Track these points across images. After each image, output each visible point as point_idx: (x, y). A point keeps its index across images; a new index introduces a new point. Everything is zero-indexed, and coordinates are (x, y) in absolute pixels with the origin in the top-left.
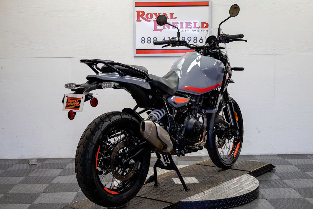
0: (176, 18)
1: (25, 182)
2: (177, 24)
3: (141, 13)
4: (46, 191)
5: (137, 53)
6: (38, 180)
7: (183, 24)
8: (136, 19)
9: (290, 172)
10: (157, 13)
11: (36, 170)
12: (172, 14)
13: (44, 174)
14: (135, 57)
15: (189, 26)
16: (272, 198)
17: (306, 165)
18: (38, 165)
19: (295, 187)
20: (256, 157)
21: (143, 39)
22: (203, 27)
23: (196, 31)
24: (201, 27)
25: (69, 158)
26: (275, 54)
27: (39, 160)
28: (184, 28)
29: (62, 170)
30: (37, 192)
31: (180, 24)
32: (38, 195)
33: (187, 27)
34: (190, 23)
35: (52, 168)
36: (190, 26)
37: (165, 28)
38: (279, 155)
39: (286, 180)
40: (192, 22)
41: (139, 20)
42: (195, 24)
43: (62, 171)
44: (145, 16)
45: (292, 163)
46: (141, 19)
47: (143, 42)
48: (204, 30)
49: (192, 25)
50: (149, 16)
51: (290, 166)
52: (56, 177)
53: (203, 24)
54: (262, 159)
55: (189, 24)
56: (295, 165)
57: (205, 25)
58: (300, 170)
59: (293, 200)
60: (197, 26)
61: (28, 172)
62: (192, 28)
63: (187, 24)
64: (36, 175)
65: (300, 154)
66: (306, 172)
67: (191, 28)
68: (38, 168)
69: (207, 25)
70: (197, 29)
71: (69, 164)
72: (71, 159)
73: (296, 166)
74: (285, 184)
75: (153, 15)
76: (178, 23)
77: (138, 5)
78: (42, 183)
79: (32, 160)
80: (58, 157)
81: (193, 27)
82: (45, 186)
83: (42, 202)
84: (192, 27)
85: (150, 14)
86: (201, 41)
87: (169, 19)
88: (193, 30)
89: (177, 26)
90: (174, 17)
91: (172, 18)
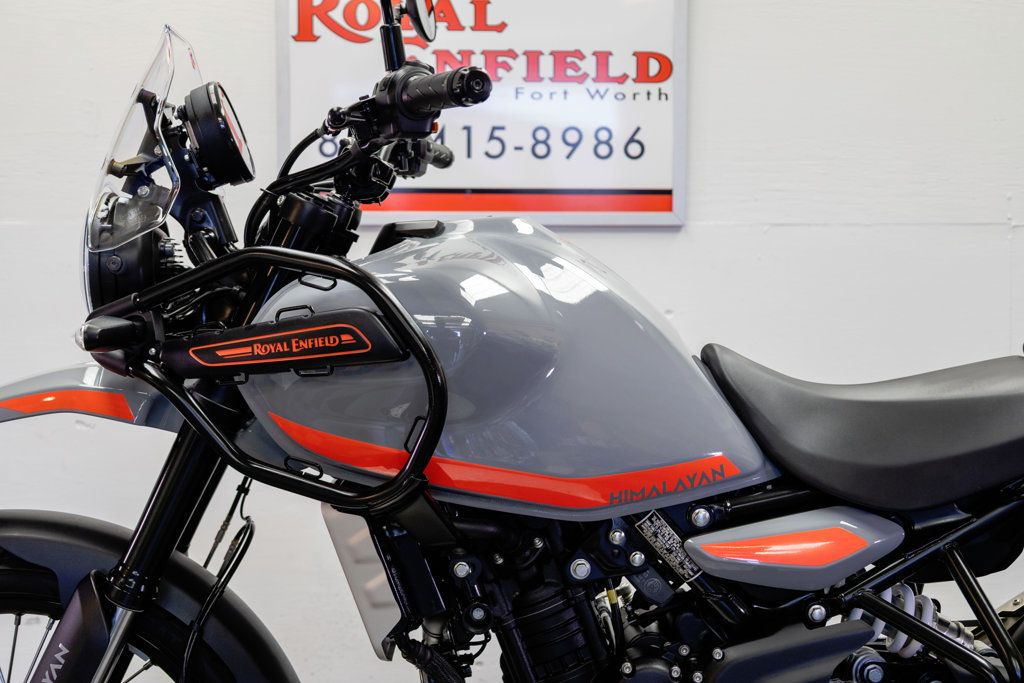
0: (501, 28)
2: (510, 61)
7: (542, 58)
8: (294, 31)
12: (480, 6)
15: (570, 72)
22: (643, 76)
24: (633, 74)
26: (1013, 224)
31: (522, 61)
34: (579, 55)
36: (577, 68)
40: (587, 52)
41: (305, 34)
42: (603, 58)
44: (337, 15)
46: (318, 27)
47: (329, 148)
48: (649, 94)
49: (589, 66)
50: (362, 13)
53: (642, 58)
55: (569, 60)
57: (654, 67)
62: (589, 82)
63: (561, 59)
67: (581, 79)
69: (666, 68)
70: (614, 88)
76: (512, 54)
81: (593, 73)
84: (585, 76)
85: (369, 4)
86: (634, 149)
87: (468, 30)
88: (593, 91)
89: (508, 68)
90: (492, 20)
91: (481, 24)
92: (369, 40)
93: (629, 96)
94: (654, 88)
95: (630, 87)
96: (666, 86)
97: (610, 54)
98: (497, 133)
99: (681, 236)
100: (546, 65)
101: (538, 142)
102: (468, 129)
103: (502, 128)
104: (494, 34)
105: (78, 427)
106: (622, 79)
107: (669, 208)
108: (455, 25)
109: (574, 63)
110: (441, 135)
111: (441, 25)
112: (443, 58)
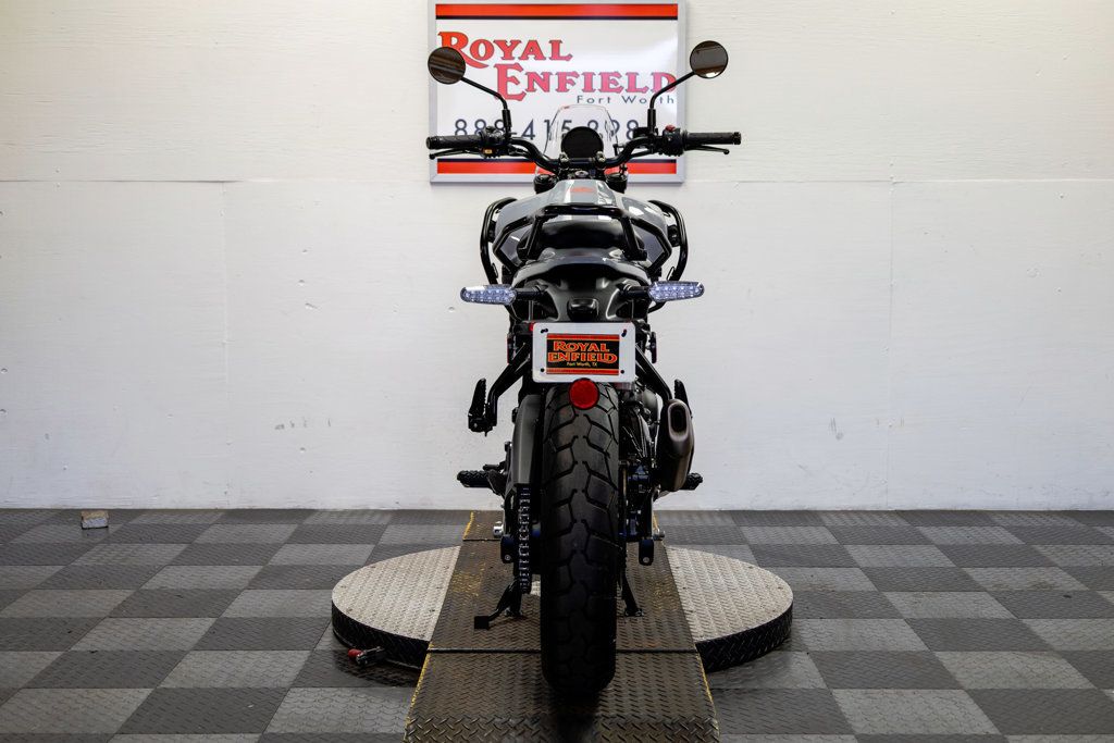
1: (60, 583)
2: (574, 79)
3: (454, 41)
4: (119, 612)
5: (440, 171)
6: (99, 579)
7: (594, 77)
9: (916, 569)
10: (509, 41)
11: (101, 546)
12: (556, 45)
13: (124, 560)
14: (433, 183)
15: (612, 86)
16: (827, 649)
17: (977, 546)
18: (112, 529)
19: (914, 616)
20: (824, 518)
21: (461, 125)
23: (637, 100)
24: (651, 86)
25: (216, 511)
26: (894, 181)
27: (115, 514)
29: (184, 546)
30: (89, 616)
31: (582, 78)
32: (91, 624)
33: (605, 88)
34: (617, 75)
35: (152, 541)
36: (616, 83)
37: (534, 90)
38: (903, 511)
39: (895, 594)
40: (623, 73)
42: (632, 77)
43: (185, 550)
44: (466, 50)
45: (934, 539)
48: (661, 99)
49: (623, 82)
50: (482, 50)
51: (924, 549)
52: (161, 569)
53: (657, 76)
54: (840, 524)
55: (611, 78)
56: (940, 547)
57: (664, 82)
58: (950, 564)
59: (893, 656)
60: (639, 85)
61: (75, 551)
63: (605, 76)
64: (98, 561)
65: (972, 511)
66: (969, 571)
67: (619, 90)
68: (107, 541)
70: (639, 95)
71: (211, 530)
72: (220, 514)
73: (944, 548)
74: (888, 604)
75: (495, 45)
76: (575, 74)
77: (443, 13)
78: (110, 588)
79: (93, 515)
80: (181, 506)
81: (626, 87)
82: (120, 596)
83: (99, 646)
84: (622, 88)
85: (486, 43)
87: (548, 59)
88: (626, 99)
89: (573, 84)
90: (563, 53)
91: (556, 55)
92: (486, 66)
94: (664, 96)
95: (649, 95)
96: (672, 95)
97: (637, 74)
98: (567, 125)
99: (682, 189)
100: (597, 82)
102: (547, 121)
103: (570, 121)
104: (564, 62)
105: (307, 307)
106: (645, 90)
107: (674, 172)
108: (540, 57)
109: (614, 80)
110: (531, 126)
111: (531, 57)
112: (532, 77)
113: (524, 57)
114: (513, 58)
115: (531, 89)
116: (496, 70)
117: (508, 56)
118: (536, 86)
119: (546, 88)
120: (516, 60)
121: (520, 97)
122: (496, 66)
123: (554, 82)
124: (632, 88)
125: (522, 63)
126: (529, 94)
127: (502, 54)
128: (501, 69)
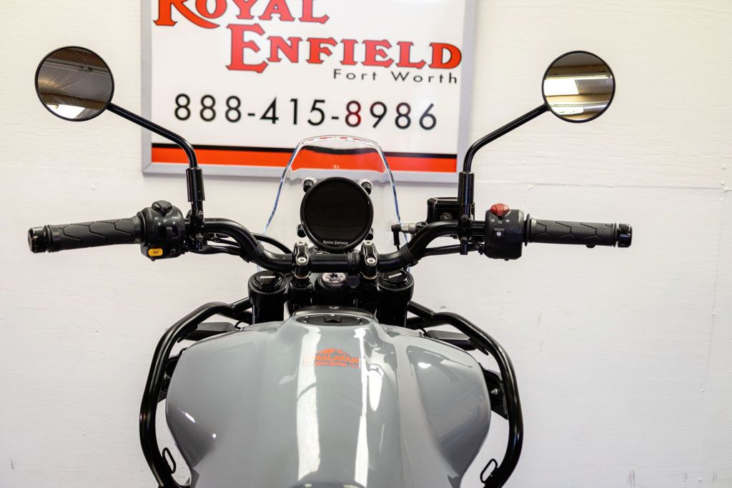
0: (324, 20)
2: (330, 47)
5: (155, 159)
7: (356, 46)
8: (155, 16)
12: (308, 2)
14: (146, 175)
15: (379, 58)
21: (183, 101)
22: (437, 63)
23: (410, 78)
24: (429, 61)
28: (359, 65)
31: (340, 47)
33: (370, 61)
34: (386, 44)
36: (384, 55)
37: (279, 60)
40: (393, 42)
41: (165, 19)
42: (405, 47)
44: (189, 4)
46: (176, 14)
47: (183, 113)
48: (441, 77)
50: (211, 5)
53: (437, 48)
55: (378, 48)
57: (446, 55)
60: (414, 58)
63: (371, 46)
69: (456, 57)
76: (332, 41)
86: (428, 122)
87: (297, 21)
88: (396, 75)
89: (329, 53)
90: (317, 13)
91: (307, 16)
92: (216, 26)
93: (426, 79)
94: (445, 72)
95: (426, 71)
96: (456, 72)
97: (412, 44)
98: (318, 105)
100: (360, 53)
101: (350, 113)
102: (295, 101)
103: (323, 101)
104: (318, 25)
106: (420, 65)
107: (454, 169)
108: (287, 16)
109: (382, 50)
110: (273, 105)
111: (276, 16)
112: (276, 43)
113: (266, 16)
114: (252, 17)
115: (274, 58)
116: (229, 31)
117: (245, 14)
118: (281, 54)
119: (294, 58)
120: (256, 21)
121: (260, 68)
122: (229, 26)
123: (304, 50)
124: (405, 61)
125: (263, 24)
126: (271, 64)
127: (237, 11)
128: (237, 31)
